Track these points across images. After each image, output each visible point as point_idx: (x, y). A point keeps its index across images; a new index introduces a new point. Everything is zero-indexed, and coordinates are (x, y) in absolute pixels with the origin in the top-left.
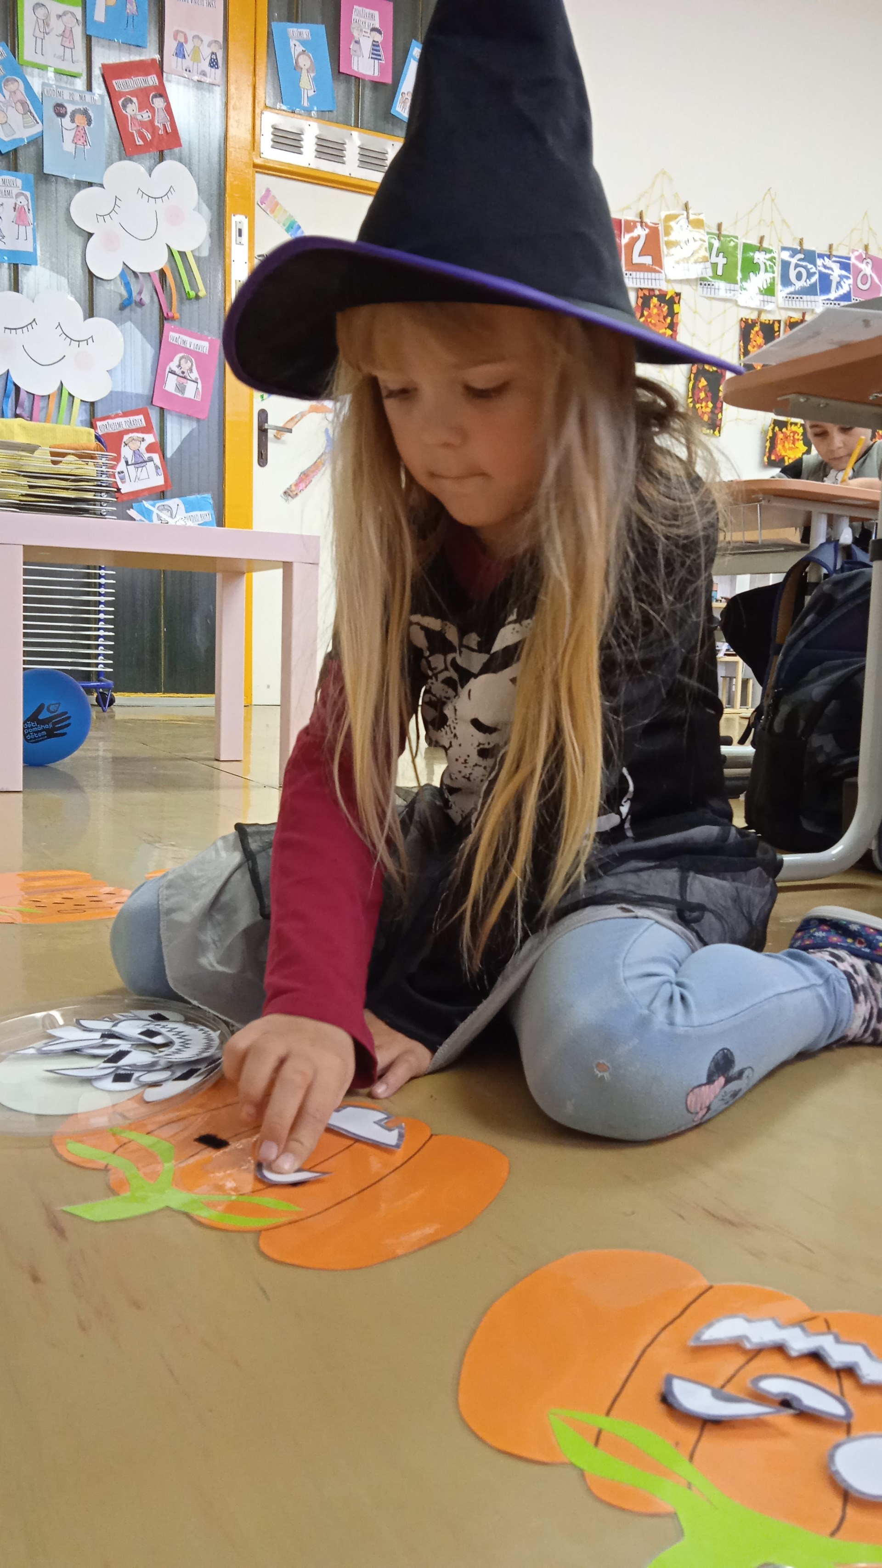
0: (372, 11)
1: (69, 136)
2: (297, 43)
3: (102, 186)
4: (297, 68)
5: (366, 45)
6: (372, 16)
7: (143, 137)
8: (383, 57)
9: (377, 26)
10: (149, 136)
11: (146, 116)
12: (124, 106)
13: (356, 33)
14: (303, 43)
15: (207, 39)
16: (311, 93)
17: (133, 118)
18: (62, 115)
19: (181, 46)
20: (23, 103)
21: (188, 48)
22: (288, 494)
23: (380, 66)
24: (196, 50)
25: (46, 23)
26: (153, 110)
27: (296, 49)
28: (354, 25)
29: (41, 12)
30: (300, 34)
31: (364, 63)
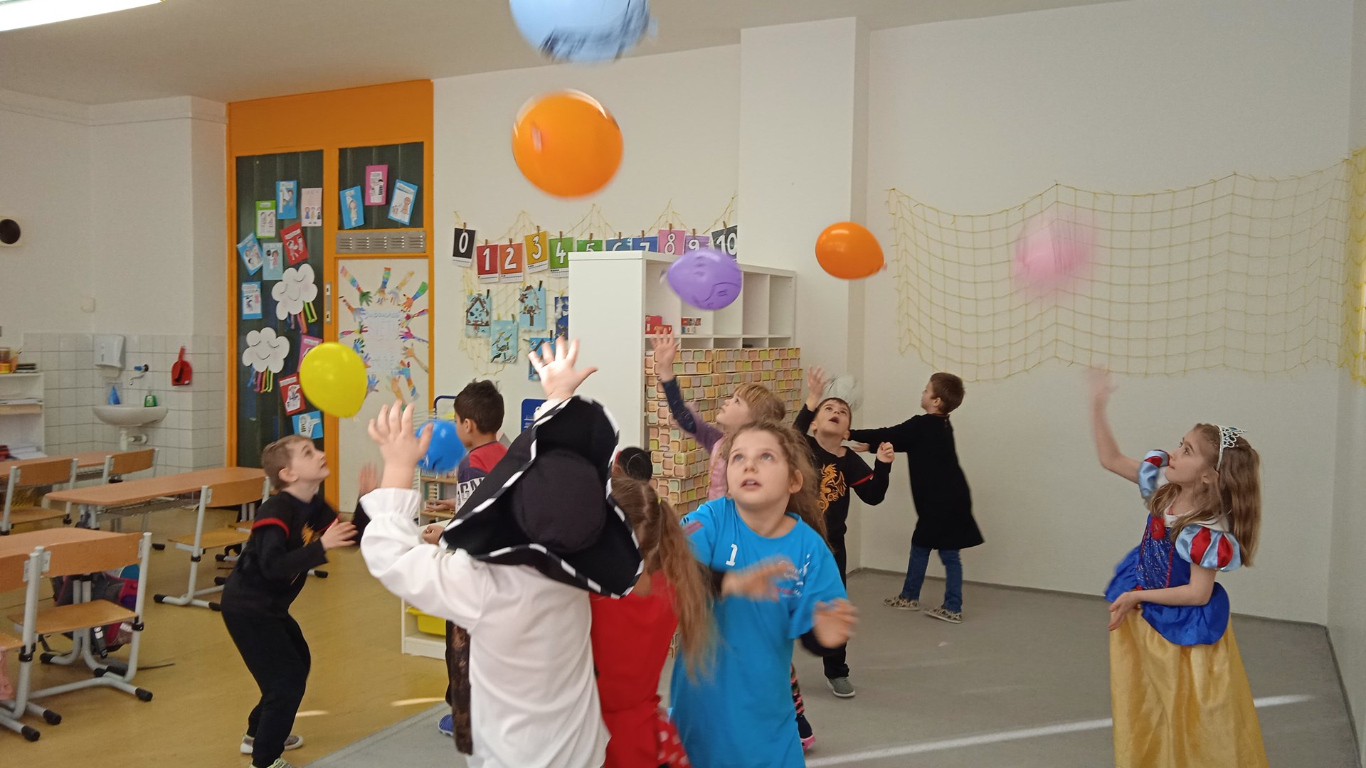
0: (378, 172)
1: (272, 262)
2: (350, 198)
3: (281, 281)
4: (350, 208)
5: (377, 188)
6: (379, 174)
7: (295, 256)
8: (383, 192)
9: (381, 178)
10: (297, 255)
11: (296, 247)
12: (289, 244)
13: (372, 185)
14: (352, 197)
15: (316, 207)
16: (356, 218)
17: (292, 249)
18: (269, 255)
19: (307, 213)
20: (257, 254)
21: (310, 213)
23: (383, 197)
24: (313, 213)
25: (265, 219)
26: (298, 244)
27: (349, 200)
28: (371, 181)
29: (263, 215)
30: (351, 193)
31: (376, 198)
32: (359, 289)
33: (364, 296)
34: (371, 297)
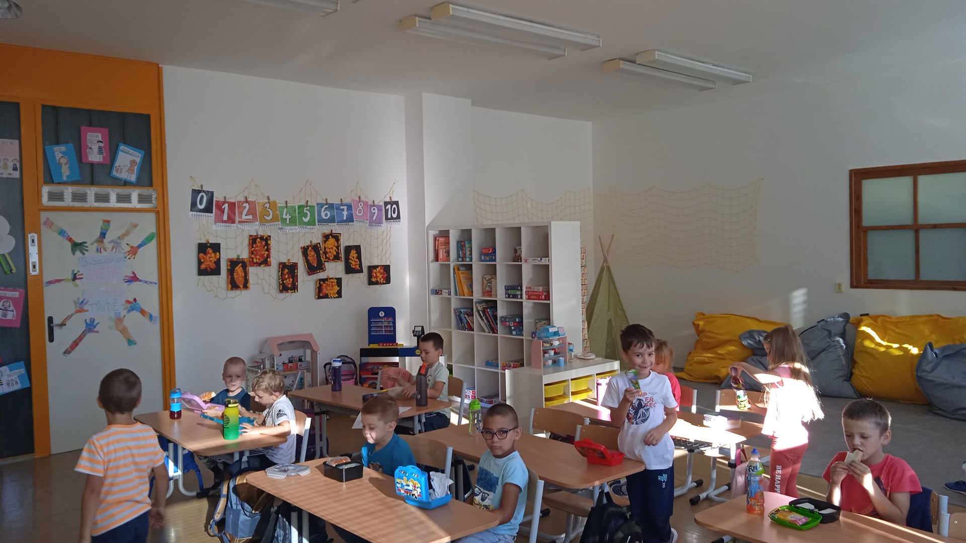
0: (97, 134)
2: (59, 153)
4: (59, 164)
5: (95, 148)
6: (98, 136)
8: (104, 153)
9: (101, 140)
13: (90, 145)
14: (62, 153)
15: (11, 158)
16: (69, 173)
22: (67, 352)
23: (103, 157)
27: (58, 155)
28: (88, 141)
30: (60, 149)
31: (95, 157)
32: (70, 240)
33: (77, 246)
34: (87, 247)
